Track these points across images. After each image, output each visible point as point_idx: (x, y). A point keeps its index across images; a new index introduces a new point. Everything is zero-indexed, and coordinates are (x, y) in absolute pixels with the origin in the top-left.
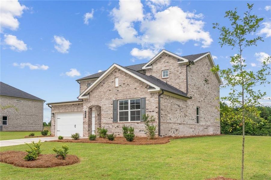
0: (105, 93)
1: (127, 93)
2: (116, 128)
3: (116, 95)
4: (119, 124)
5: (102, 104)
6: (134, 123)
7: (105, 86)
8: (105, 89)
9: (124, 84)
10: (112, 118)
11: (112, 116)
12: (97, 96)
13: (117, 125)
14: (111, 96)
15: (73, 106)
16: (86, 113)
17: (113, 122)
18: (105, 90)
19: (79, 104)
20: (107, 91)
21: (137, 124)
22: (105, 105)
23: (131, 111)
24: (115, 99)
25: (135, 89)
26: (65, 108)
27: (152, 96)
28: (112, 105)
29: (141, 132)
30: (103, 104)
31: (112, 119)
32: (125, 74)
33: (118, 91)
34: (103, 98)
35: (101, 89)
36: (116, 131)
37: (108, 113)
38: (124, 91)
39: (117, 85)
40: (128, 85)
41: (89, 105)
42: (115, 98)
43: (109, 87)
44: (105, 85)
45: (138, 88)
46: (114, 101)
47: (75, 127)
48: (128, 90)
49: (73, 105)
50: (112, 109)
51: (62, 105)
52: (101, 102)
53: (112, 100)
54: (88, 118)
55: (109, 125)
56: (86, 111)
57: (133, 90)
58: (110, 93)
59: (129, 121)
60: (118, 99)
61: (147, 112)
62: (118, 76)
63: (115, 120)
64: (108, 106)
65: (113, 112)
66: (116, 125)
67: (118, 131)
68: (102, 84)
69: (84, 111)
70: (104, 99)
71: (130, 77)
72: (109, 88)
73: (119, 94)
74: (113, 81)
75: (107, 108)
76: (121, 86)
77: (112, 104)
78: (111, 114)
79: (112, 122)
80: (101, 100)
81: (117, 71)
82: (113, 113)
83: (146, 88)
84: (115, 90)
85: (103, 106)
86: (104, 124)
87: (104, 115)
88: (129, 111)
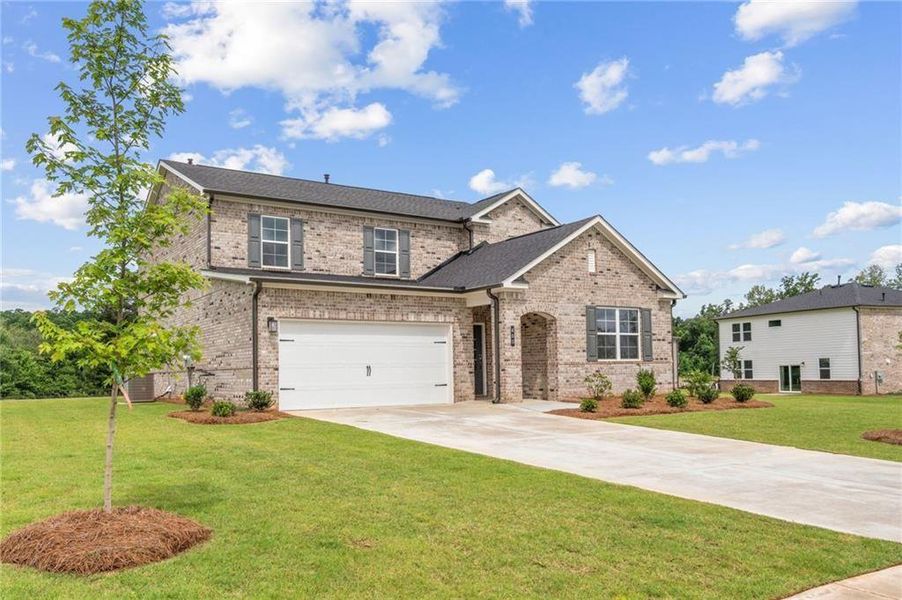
0: (566, 283)
1: (615, 292)
3: (592, 292)
4: (601, 366)
5: (560, 311)
6: (632, 363)
7: (565, 266)
8: (565, 272)
9: (608, 270)
10: (583, 351)
11: (585, 346)
12: (545, 289)
13: (597, 369)
14: (580, 294)
15: (368, 300)
16: (513, 333)
17: (588, 361)
18: (566, 276)
19: (393, 297)
20: (571, 279)
22: (566, 315)
23: (620, 336)
24: (589, 304)
25: (631, 286)
26: (331, 302)
27: (661, 307)
28: (584, 318)
30: (562, 311)
31: (585, 354)
33: (595, 283)
34: (561, 297)
35: (552, 271)
37: (574, 336)
38: (608, 287)
39: (592, 269)
40: (616, 273)
41: (523, 309)
42: (590, 300)
43: (574, 270)
44: (565, 262)
45: (637, 286)
46: (587, 308)
47: (369, 374)
48: (617, 286)
49: (369, 296)
50: (584, 327)
51: (317, 293)
52: (556, 305)
53: (583, 305)
54: (520, 347)
55: (579, 369)
56: (512, 327)
57: (627, 289)
58: (577, 285)
59: (619, 359)
60: (597, 303)
61: (654, 340)
62: (595, 247)
63: (591, 356)
64: (573, 318)
65: (588, 335)
66: (595, 368)
68: (558, 259)
69: (509, 325)
70: (564, 299)
71: (620, 256)
72: (575, 273)
73: (598, 292)
74: (583, 256)
75: (571, 324)
76: (601, 272)
77: (583, 315)
78: (583, 339)
79: (585, 361)
80: (557, 302)
81: (593, 233)
82: (588, 338)
83: (650, 287)
84: (589, 281)
85: (562, 317)
86: (566, 364)
87: (564, 342)
88: (618, 334)
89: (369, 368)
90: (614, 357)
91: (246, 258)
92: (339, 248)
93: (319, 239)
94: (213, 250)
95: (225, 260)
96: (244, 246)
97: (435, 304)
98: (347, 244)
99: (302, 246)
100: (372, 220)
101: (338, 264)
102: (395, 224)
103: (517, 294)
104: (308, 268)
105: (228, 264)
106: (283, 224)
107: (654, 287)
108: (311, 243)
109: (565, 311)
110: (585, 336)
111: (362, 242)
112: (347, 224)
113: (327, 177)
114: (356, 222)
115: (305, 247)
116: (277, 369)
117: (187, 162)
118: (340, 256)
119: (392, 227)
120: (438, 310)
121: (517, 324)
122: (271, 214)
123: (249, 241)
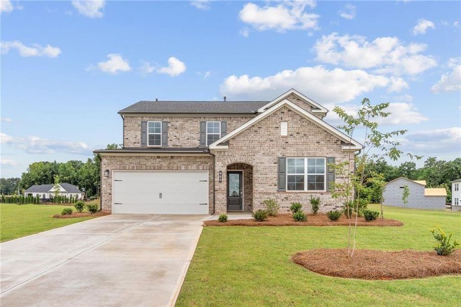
0: (261, 144)
1: (303, 147)
2: (283, 200)
3: (284, 148)
4: (289, 195)
6: (316, 193)
7: (261, 133)
8: (261, 137)
9: (297, 133)
10: (275, 185)
11: (277, 182)
12: (244, 148)
13: (286, 197)
14: (273, 150)
16: (221, 175)
17: (278, 191)
18: (263, 140)
20: (266, 141)
21: (320, 196)
22: (261, 163)
23: (308, 176)
24: (280, 156)
25: (317, 143)
27: (345, 156)
28: (276, 165)
29: (326, 206)
30: (258, 161)
31: (276, 187)
32: (299, 118)
33: (286, 143)
34: (258, 152)
35: (251, 136)
36: (283, 205)
37: (267, 176)
38: (297, 145)
39: (284, 134)
40: (305, 135)
41: (229, 161)
42: (281, 154)
43: (269, 135)
44: (262, 131)
45: (323, 142)
46: (279, 158)
47: (161, 197)
48: (304, 143)
50: (276, 170)
52: (254, 157)
53: (275, 157)
54: (226, 183)
55: (270, 196)
57: (314, 145)
58: (271, 145)
59: (306, 189)
60: (287, 155)
61: (337, 178)
62: (287, 120)
63: (281, 188)
64: (267, 165)
65: (279, 176)
66: (283, 196)
67: (286, 206)
68: (256, 128)
69: (218, 171)
70: (260, 153)
71: (308, 124)
72: (270, 137)
73: (288, 148)
74: (277, 126)
75: (266, 169)
76: (292, 135)
77: (275, 163)
78: (274, 178)
79: (275, 192)
80: (254, 156)
81: (286, 111)
82: (279, 178)
83: (335, 143)
84: (282, 142)
85: (259, 165)
86: (260, 193)
87: (259, 179)
88: (306, 175)
89: (161, 194)
90: (303, 189)
91: (140, 142)
92: (186, 134)
93: (176, 130)
94: (125, 140)
95: (130, 144)
96: (139, 137)
97: (197, 160)
98: (190, 132)
99: (167, 134)
100: (205, 118)
101: (186, 142)
102: (218, 119)
103: (224, 152)
104: (170, 145)
105: (132, 146)
106: (158, 125)
107: (339, 143)
108: (171, 133)
109: (262, 161)
110: (277, 176)
111: (199, 130)
112: (191, 121)
113: (225, 98)
114: (196, 120)
115: (169, 135)
116: (110, 194)
117: (155, 100)
118: (186, 138)
119: (216, 120)
120: (200, 163)
121: (224, 169)
122: (152, 120)
123: (141, 135)
